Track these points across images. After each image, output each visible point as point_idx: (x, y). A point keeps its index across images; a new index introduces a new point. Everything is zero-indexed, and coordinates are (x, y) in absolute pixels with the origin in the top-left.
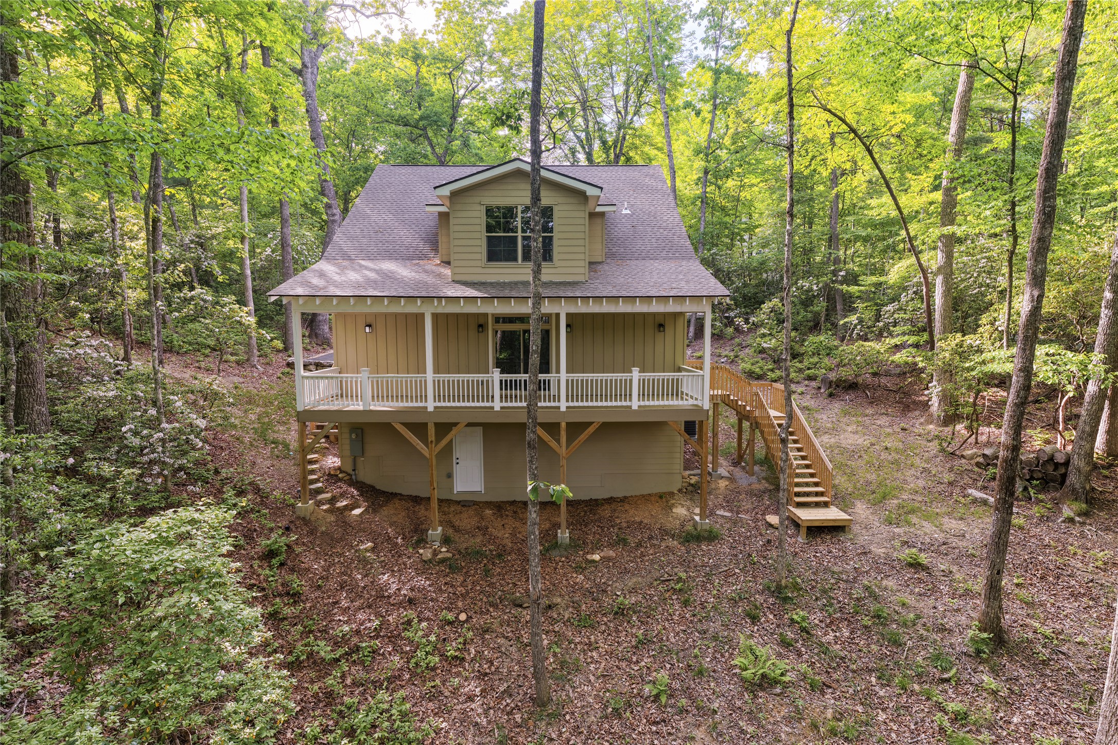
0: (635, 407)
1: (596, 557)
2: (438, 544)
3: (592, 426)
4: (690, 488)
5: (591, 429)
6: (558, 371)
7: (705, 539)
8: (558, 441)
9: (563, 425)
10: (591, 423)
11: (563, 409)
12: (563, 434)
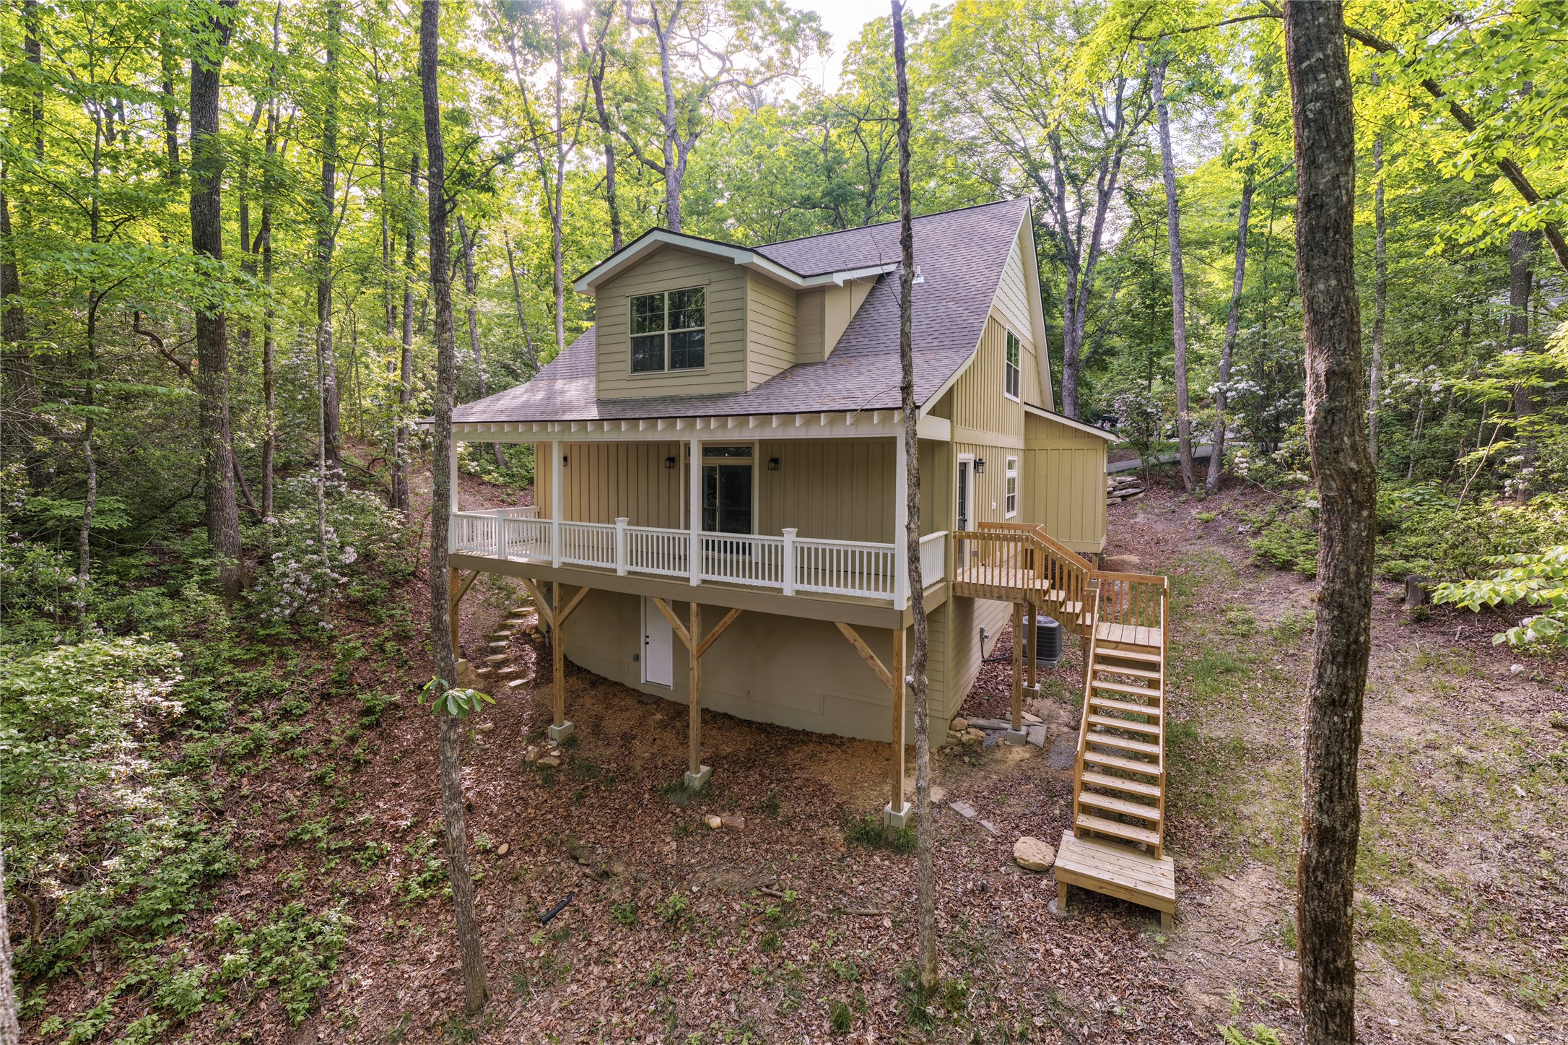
0: (788, 591)
1: (715, 821)
2: (554, 743)
3: (729, 615)
4: (957, 749)
5: (728, 619)
6: (687, 527)
7: (889, 845)
8: (688, 628)
9: (694, 606)
10: (730, 609)
11: (694, 583)
12: (694, 620)
